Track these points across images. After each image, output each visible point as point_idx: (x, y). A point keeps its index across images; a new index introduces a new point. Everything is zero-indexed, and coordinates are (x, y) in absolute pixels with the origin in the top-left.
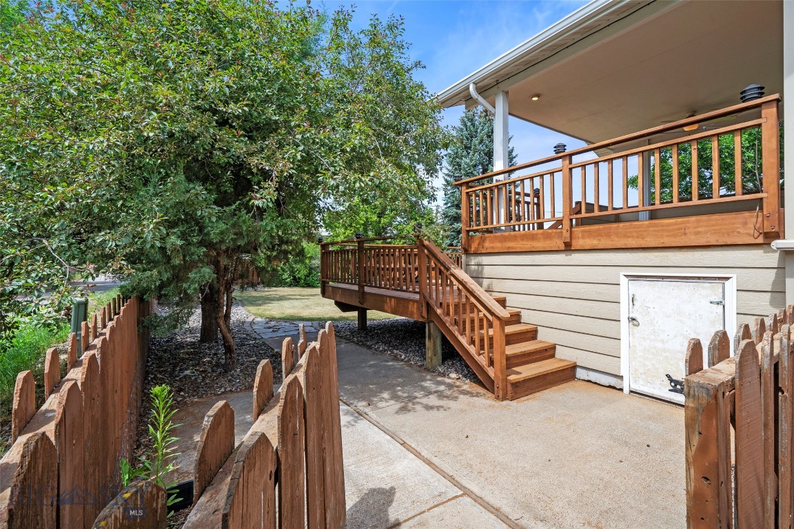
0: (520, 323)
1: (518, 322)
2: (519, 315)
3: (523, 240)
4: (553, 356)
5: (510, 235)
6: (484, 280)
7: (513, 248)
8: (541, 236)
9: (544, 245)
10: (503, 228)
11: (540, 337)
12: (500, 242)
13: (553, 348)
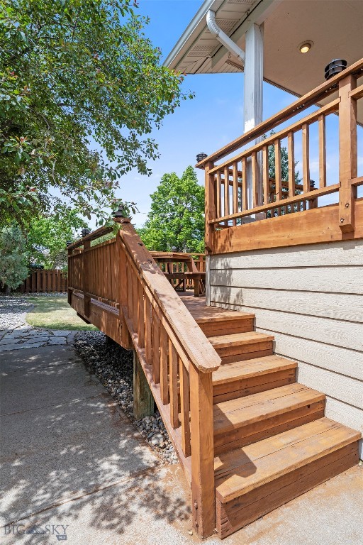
0: (274, 353)
1: (270, 352)
2: (272, 341)
3: (277, 230)
4: (321, 414)
5: (261, 225)
6: (232, 289)
7: (264, 243)
8: (305, 221)
9: (308, 235)
10: (253, 216)
11: (301, 379)
12: (249, 235)
13: (322, 401)
